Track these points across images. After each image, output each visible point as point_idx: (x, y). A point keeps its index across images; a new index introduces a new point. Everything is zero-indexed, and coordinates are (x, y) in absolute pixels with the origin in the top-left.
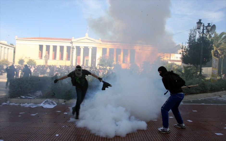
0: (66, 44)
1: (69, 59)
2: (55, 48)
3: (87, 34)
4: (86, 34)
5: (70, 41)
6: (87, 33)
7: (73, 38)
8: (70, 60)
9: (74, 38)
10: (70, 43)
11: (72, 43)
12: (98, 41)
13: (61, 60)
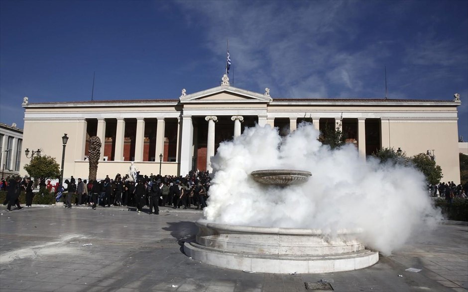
0: (162, 114)
1: (173, 158)
2: (131, 124)
3: (225, 78)
4: (223, 79)
5: (176, 104)
6: (225, 76)
7: (184, 91)
8: (177, 162)
9: (187, 93)
10: (173, 108)
11: (180, 107)
12: (262, 96)
13: (150, 160)
